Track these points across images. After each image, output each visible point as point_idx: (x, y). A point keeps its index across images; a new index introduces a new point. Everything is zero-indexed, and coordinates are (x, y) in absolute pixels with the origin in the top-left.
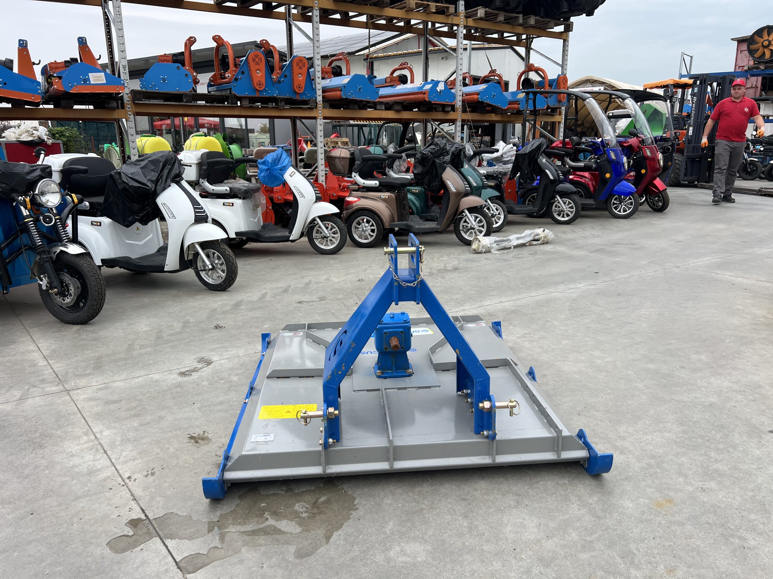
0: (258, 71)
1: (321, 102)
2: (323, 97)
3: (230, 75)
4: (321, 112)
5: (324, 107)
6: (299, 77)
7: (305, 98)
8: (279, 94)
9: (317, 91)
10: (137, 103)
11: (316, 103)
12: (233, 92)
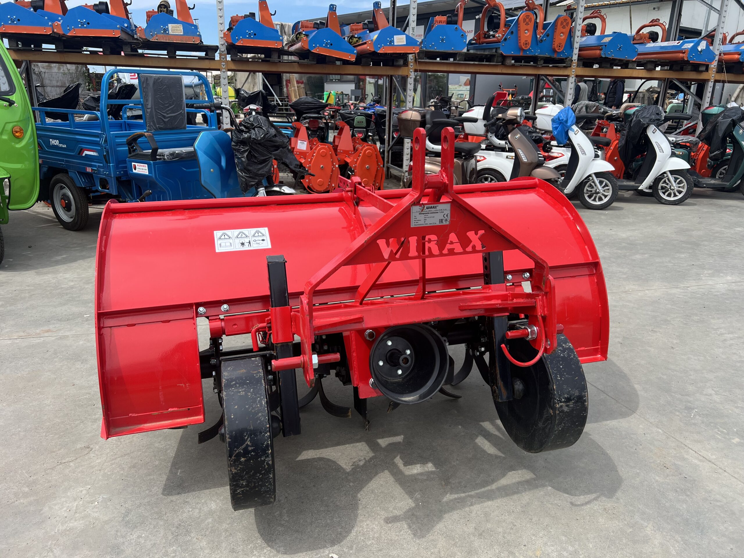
0: (526, 31)
1: (576, 61)
2: (579, 56)
3: (500, 35)
4: (574, 70)
5: (578, 66)
6: (561, 36)
7: (562, 56)
8: (540, 54)
9: (575, 49)
10: (420, 61)
11: (572, 61)
12: (500, 51)
